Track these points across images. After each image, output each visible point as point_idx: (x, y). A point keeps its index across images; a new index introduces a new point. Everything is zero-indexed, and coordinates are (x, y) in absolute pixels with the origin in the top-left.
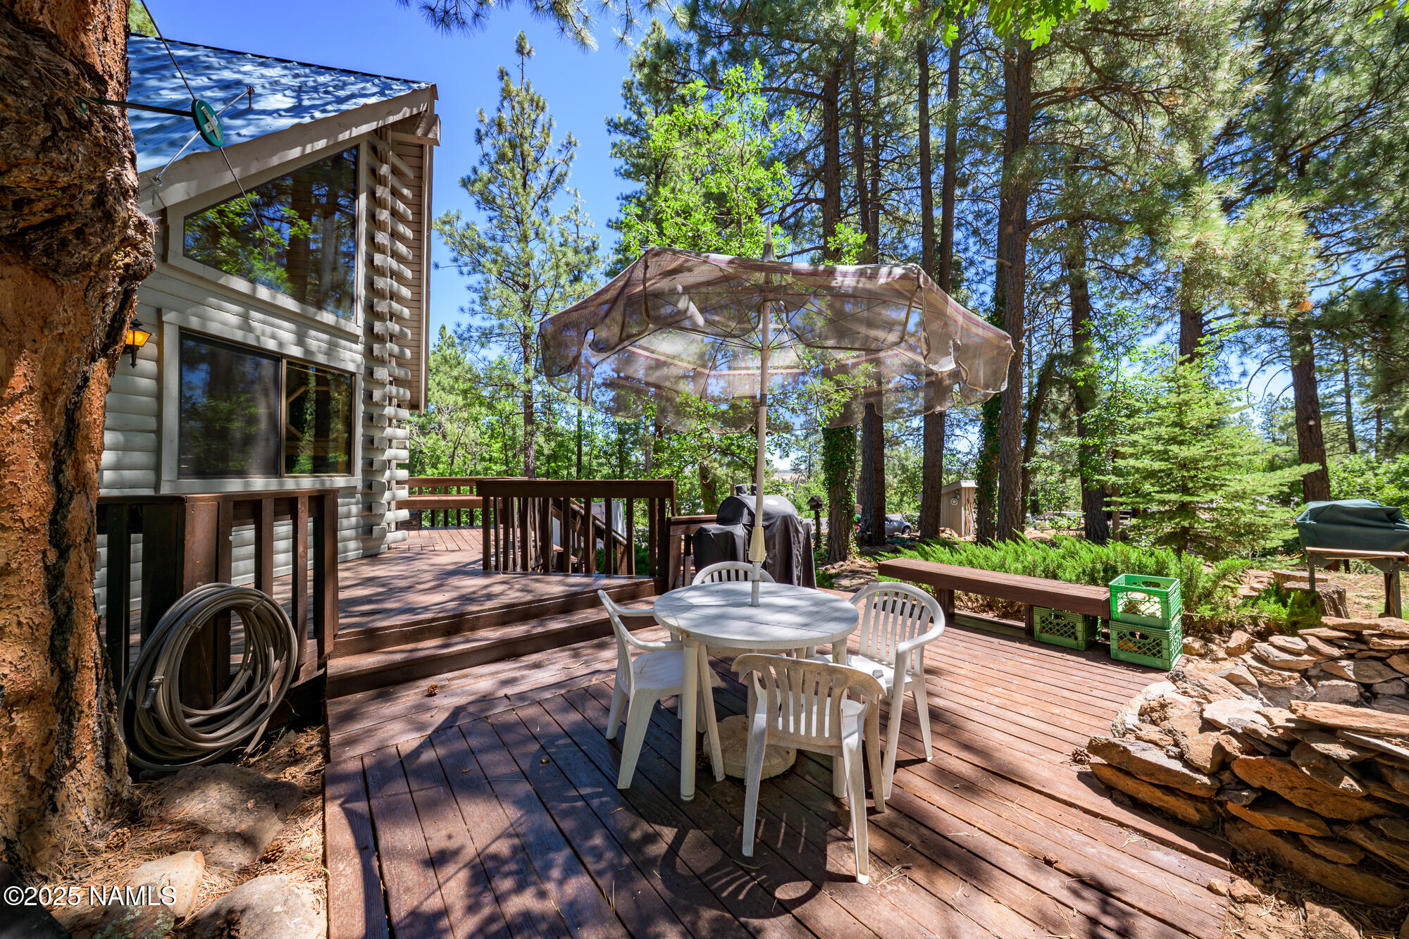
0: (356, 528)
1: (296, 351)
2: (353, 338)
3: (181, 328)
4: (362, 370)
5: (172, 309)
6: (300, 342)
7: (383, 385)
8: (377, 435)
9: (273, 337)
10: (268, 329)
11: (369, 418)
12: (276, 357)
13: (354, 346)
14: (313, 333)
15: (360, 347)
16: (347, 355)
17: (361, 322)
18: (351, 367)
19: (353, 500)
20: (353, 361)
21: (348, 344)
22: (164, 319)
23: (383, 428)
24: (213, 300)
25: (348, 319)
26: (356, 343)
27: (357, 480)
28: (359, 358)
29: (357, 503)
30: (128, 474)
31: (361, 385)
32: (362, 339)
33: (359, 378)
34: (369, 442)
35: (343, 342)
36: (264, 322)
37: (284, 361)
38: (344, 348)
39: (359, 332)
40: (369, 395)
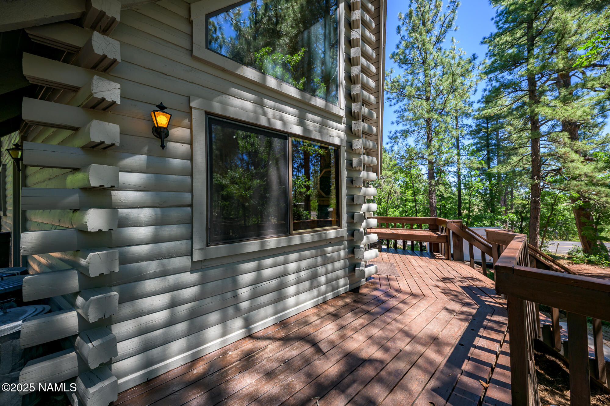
0: (344, 268)
1: (297, 130)
2: (338, 119)
3: (207, 113)
4: (345, 144)
5: (199, 97)
6: (301, 122)
7: (359, 154)
8: (357, 193)
9: (281, 119)
10: (278, 113)
11: (351, 181)
12: (284, 135)
13: (339, 125)
14: (310, 116)
15: (343, 126)
16: (334, 132)
17: (343, 106)
18: (337, 142)
19: (342, 247)
20: (339, 137)
21: (335, 124)
22: (192, 104)
23: (360, 188)
24: (234, 90)
25: (334, 103)
26: (340, 123)
27: (344, 231)
28: (342, 134)
29: (344, 249)
30: (165, 246)
31: (344, 155)
32: (344, 119)
33: (343, 150)
34: (351, 199)
35: (331, 123)
36: (274, 108)
37: (290, 139)
38: (332, 128)
39: (342, 113)
40: (350, 163)
